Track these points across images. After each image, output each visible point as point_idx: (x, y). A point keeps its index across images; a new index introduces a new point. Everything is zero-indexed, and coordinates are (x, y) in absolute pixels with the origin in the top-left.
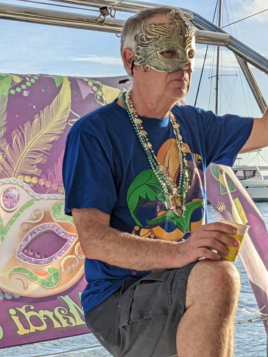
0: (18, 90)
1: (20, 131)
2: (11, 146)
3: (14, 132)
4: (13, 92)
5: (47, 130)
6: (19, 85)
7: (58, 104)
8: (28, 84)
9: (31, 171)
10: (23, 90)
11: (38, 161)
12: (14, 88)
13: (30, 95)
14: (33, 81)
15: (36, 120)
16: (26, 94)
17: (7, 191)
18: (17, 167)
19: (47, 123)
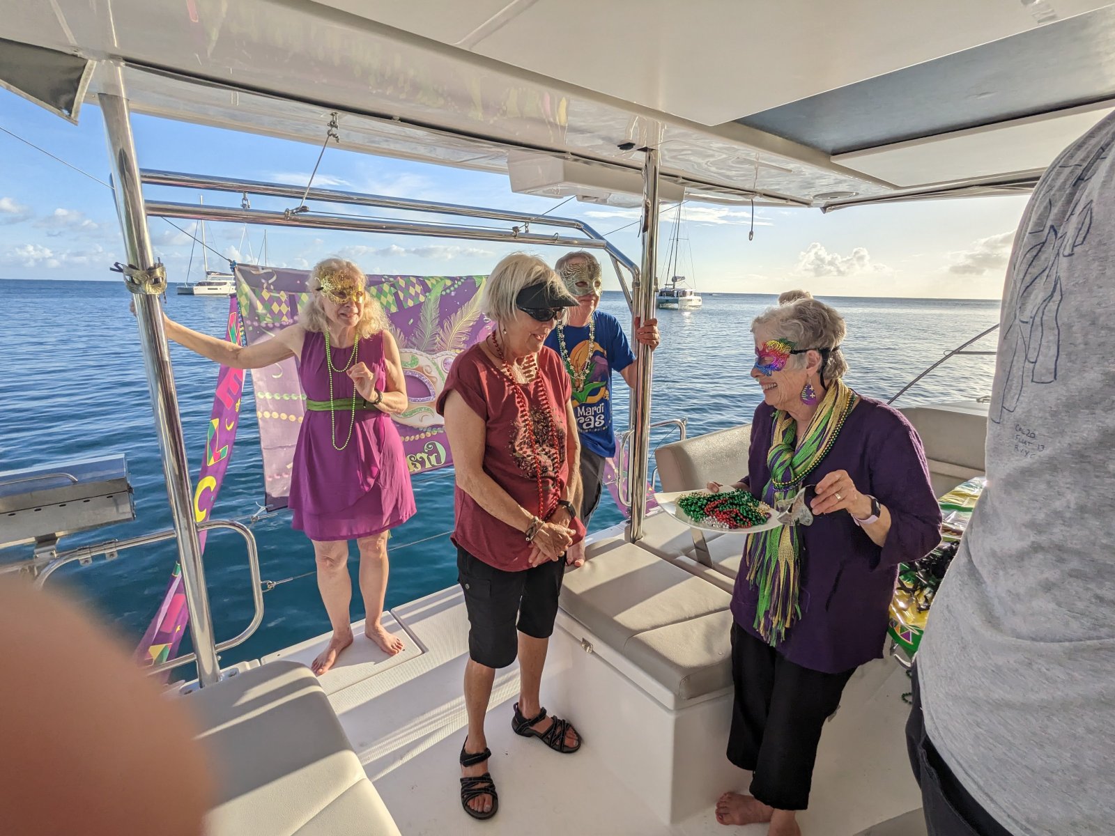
0: (448, 291)
1: (448, 320)
2: (443, 330)
3: (444, 321)
4: (444, 293)
5: (467, 319)
6: (449, 288)
7: (475, 300)
8: (456, 286)
9: (459, 346)
10: (451, 291)
11: (463, 339)
12: (445, 290)
13: (456, 295)
14: (460, 283)
15: (459, 313)
16: (453, 294)
17: (445, 359)
18: (450, 344)
19: (466, 314)
